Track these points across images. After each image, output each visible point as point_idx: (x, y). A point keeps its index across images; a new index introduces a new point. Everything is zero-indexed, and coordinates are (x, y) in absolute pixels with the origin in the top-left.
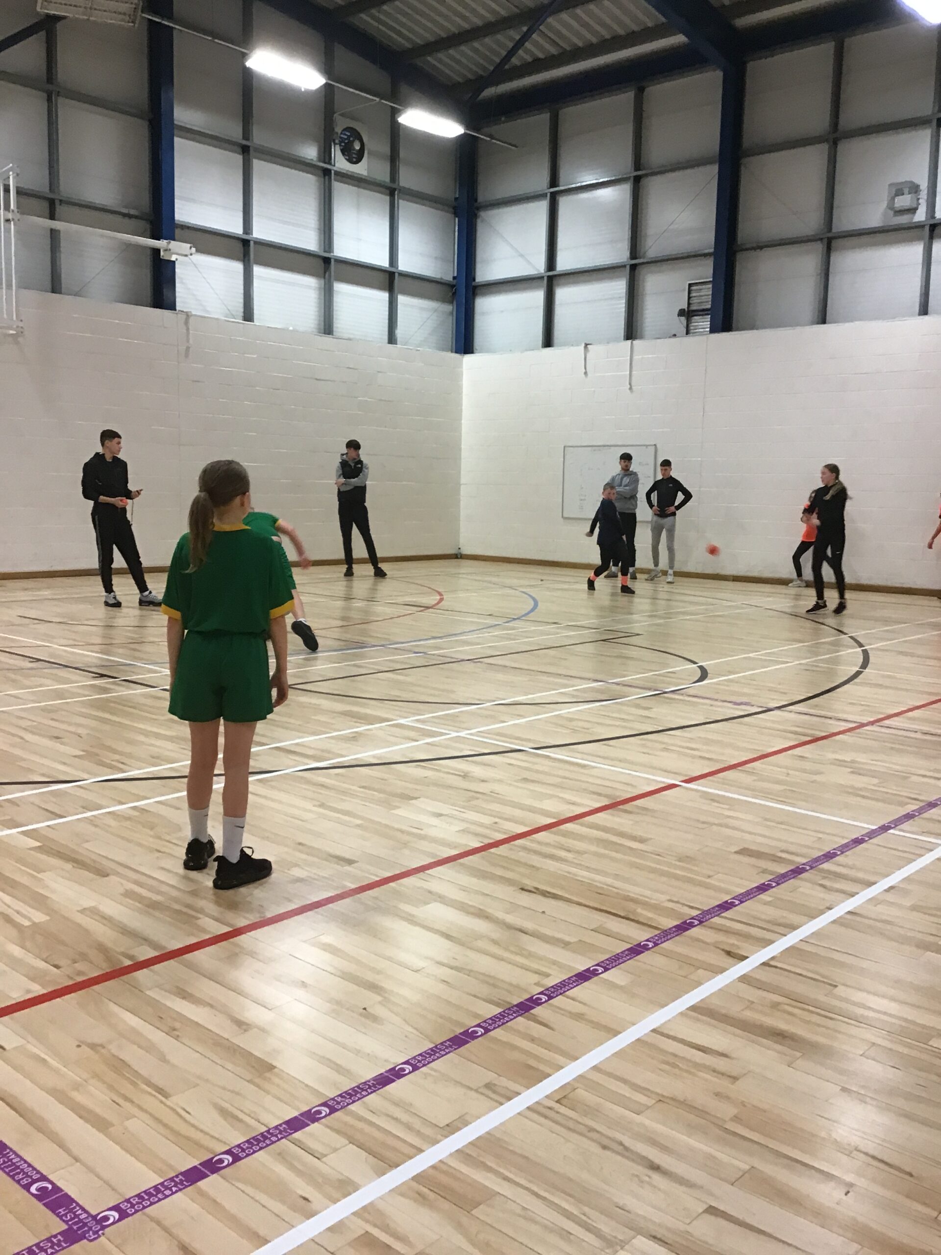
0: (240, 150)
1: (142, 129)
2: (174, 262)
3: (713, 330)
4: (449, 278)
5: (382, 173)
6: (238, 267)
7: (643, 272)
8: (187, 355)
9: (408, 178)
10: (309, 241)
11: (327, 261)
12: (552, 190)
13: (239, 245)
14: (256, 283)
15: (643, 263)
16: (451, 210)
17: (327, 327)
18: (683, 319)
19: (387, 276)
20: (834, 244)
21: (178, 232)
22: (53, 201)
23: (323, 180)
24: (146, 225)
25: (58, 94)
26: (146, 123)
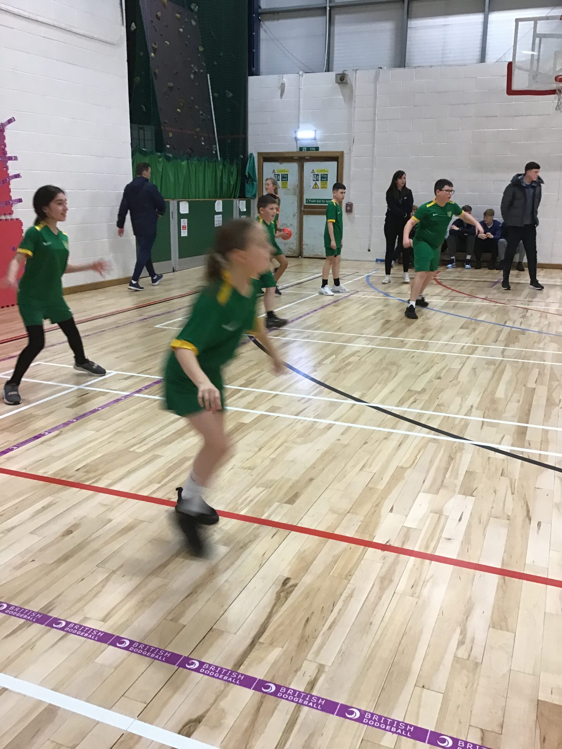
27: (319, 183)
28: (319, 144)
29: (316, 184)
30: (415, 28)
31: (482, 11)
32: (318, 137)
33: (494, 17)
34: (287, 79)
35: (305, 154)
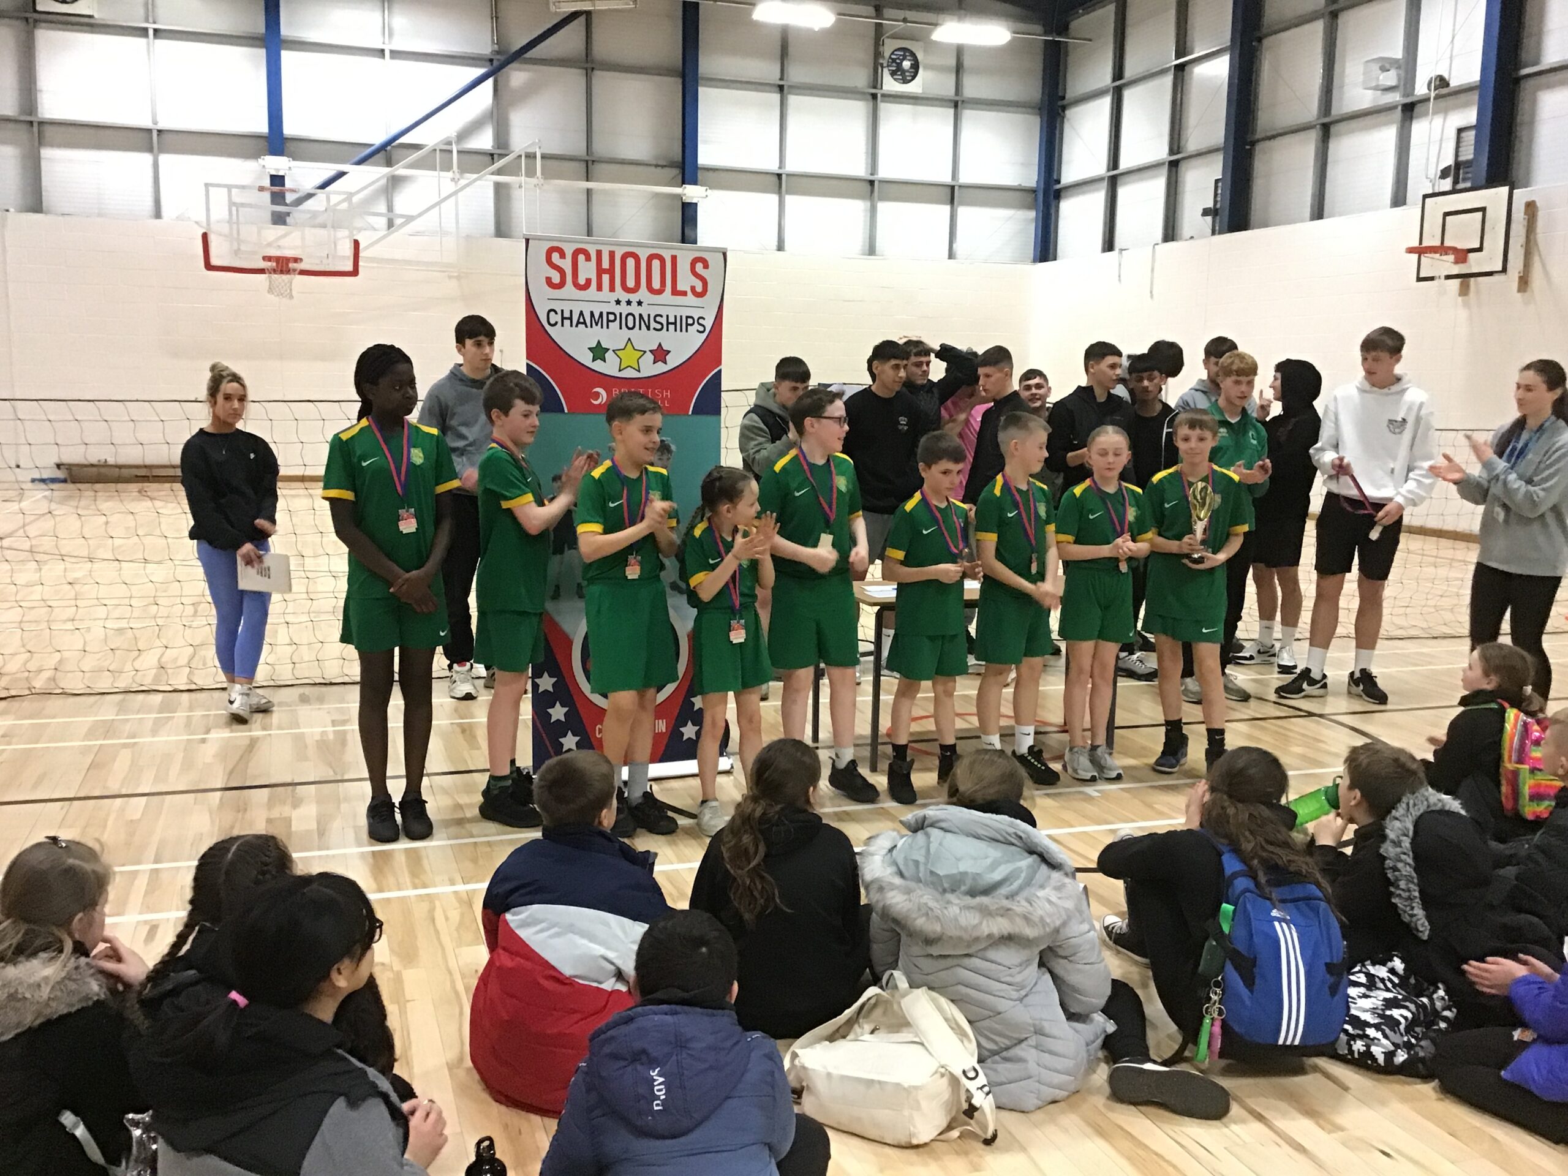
0: (778, 89)
1: (676, 84)
2: (696, 204)
4: (1034, 183)
5: (946, 86)
6: (774, 198)
7: (1183, 166)
9: (973, 87)
10: (858, 167)
11: (872, 183)
12: (1118, 83)
13: (776, 179)
14: (787, 211)
15: (1184, 159)
16: (1037, 111)
17: (871, 248)
18: (1209, 219)
19: (949, 191)
21: (700, 175)
22: (587, 162)
23: (871, 104)
24: (675, 172)
25: (593, 69)
26: (680, 81)
30: (52, 160)
31: (149, 149)
33: (166, 159)
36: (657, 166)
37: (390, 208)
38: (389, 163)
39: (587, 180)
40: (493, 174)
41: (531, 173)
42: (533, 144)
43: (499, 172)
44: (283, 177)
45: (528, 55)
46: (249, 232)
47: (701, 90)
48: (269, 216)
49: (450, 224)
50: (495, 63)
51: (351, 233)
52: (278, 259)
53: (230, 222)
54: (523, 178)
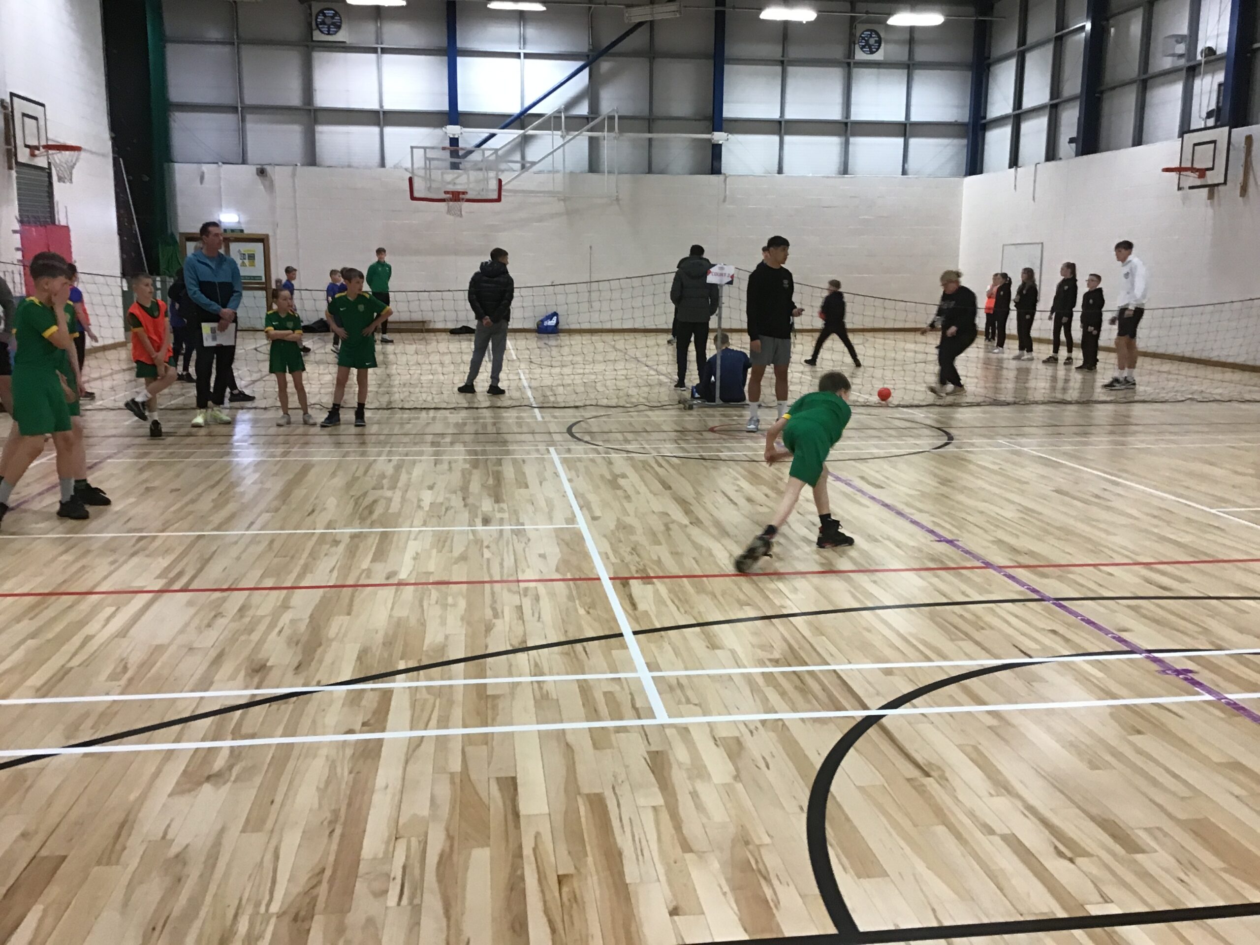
0: (780, 63)
1: (709, 64)
2: (721, 145)
3: (1077, 155)
4: (966, 119)
5: (900, 53)
6: (776, 139)
8: (724, 201)
9: (922, 54)
10: (835, 114)
11: (846, 124)
13: (777, 126)
14: (786, 147)
15: (1061, 102)
16: (969, 68)
17: (845, 170)
18: (1074, 145)
19: (903, 127)
20: (1149, 83)
21: (724, 125)
22: (649, 120)
23: (847, 69)
24: (708, 124)
25: (654, 58)
26: (712, 61)
27: (246, 261)
28: (243, 227)
29: (243, 262)
30: (321, 133)
31: (378, 124)
32: (242, 220)
33: (388, 130)
34: (205, 168)
35: (229, 235)
36: (696, 120)
37: (523, 157)
38: (523, 127)
39: (649, 132)
40: (588, 131)
41: (611, 129)
42: (613, 110)
43: (591, 130)
44: (457, 139)
45: (612, 51)
46: (436, 175)
47: (727, 67)
48: (448, 164)
49: (559, 166)
50: (590, 57)
51: (497, 174)
52: (453, 193)
53: (425, 168)
54: (606, 133)
